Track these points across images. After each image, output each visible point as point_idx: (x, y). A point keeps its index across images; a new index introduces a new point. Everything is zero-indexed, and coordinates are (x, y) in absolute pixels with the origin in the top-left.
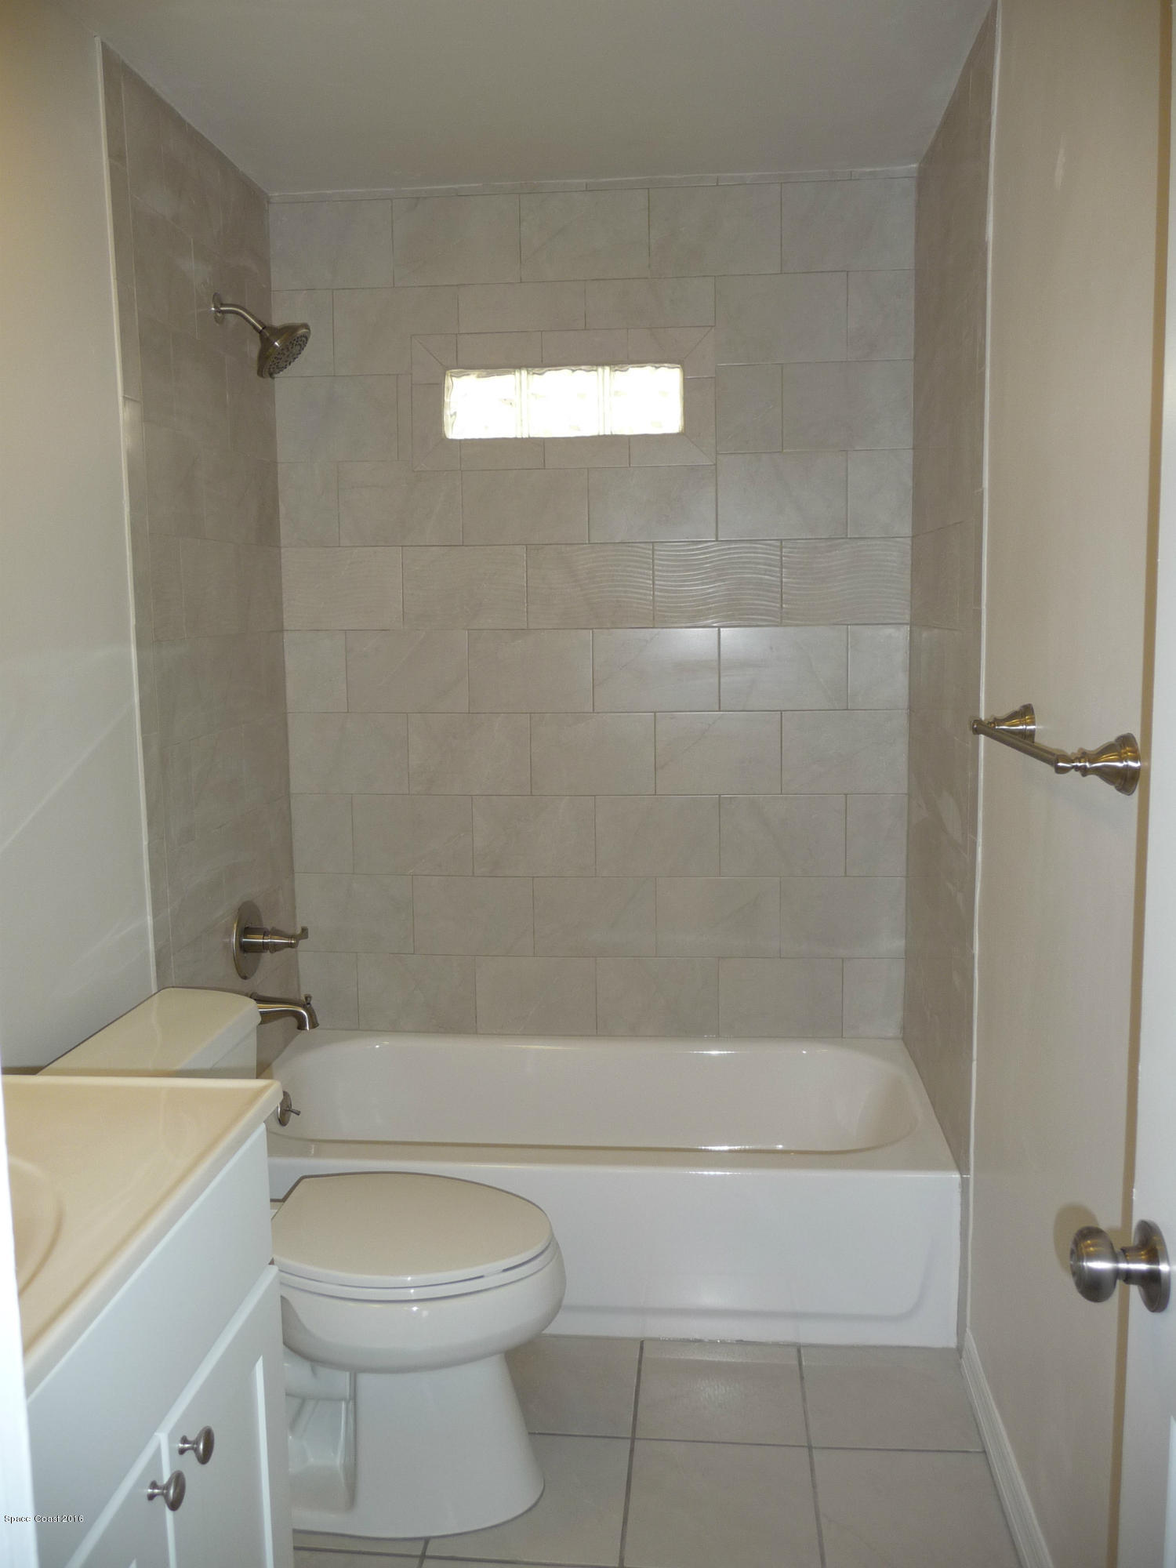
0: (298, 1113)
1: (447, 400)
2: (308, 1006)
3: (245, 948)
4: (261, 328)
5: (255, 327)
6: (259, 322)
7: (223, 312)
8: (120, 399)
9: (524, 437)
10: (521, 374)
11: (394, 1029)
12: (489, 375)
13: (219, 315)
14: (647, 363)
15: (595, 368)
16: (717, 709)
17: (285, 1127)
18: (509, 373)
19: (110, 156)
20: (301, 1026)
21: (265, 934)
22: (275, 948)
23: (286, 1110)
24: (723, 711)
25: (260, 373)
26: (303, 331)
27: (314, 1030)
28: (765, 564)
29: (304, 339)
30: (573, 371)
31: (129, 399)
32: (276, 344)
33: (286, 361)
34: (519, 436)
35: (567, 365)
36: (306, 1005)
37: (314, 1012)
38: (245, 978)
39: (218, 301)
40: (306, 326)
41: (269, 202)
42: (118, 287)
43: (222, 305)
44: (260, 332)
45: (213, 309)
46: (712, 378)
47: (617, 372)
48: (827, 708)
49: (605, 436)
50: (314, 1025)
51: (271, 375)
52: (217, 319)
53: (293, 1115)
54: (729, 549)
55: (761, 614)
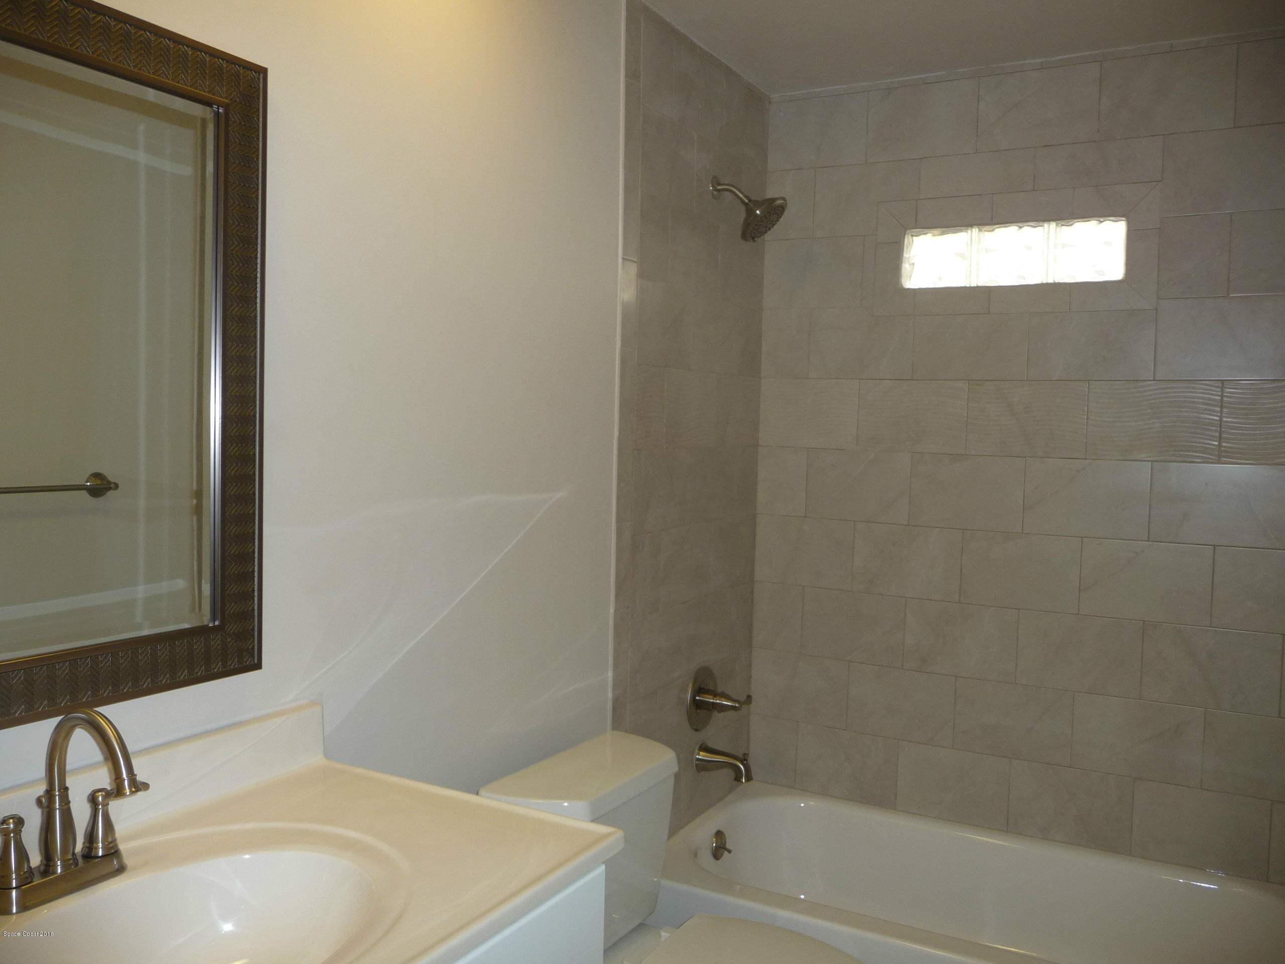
0: (729, 851)
1: (906, 255)
2: (745, 762)
3: (698, 705)
4: (747, 201)
5: (743, 202)
6: (745, 196)
7: (719, 190)
8: (620, 260)
9: (972, 285)
10: (972, 231)
11: (823, 792)
12: (942, 234)
13: (715, 193)
14: (1091, 217)
15: (1041, 224)
16: (1147, 539)
17: (719, 861)
18: (961, 231)
19: (626, 76)
20: (738, 779)
21: (715, 695)
22: (723, 708)
23: (720, 847)
24: (1150, 541)
25: (744, 237)
26: (779, 202)
27: (750, 783)
28: (1204, 404)
29: (780, 209)
30: (1021, 227)
31: (626, 259)
32: (758, 212)
33: (766, 227)
34: (968, 285)
35: (1014, 222)
36: (744, 759)
37: (749, 767)
38: (697, 730)
39: (716, 181)
40: (783, 199)
41: (770, 102)
42: (625, 175)
43: (719, 184)
44: (746, 204)
45: (711, 188)
46: (1158, 228)
47: (1063, 227)
48: (1266, 546)
49: (1047, 284)
50: (749, 778)
51: (753, 238)
52: (714, 197)
53: (726, 853)
54: (1167, 388)
55: (1196, 452)
